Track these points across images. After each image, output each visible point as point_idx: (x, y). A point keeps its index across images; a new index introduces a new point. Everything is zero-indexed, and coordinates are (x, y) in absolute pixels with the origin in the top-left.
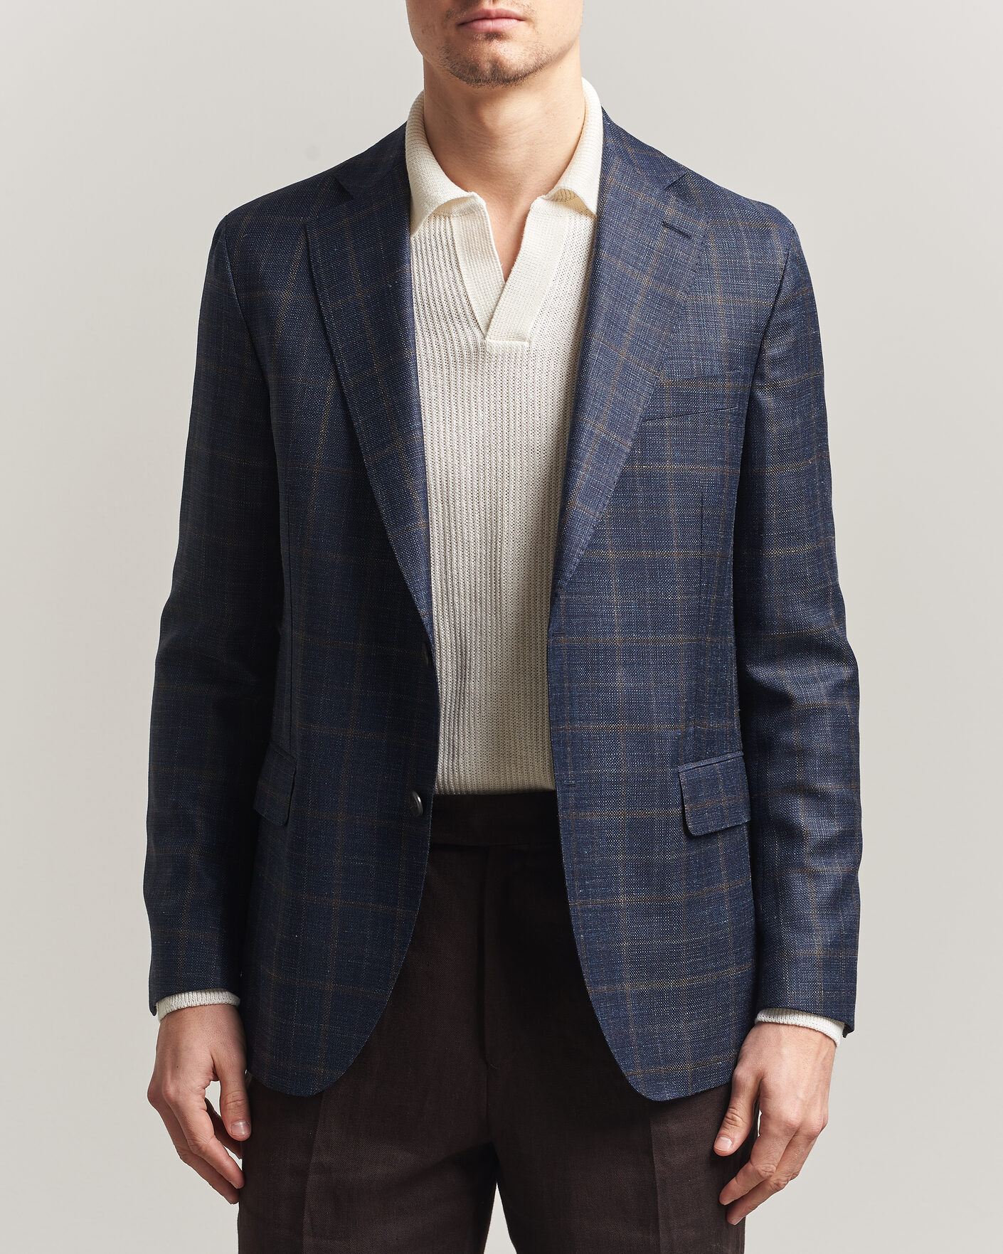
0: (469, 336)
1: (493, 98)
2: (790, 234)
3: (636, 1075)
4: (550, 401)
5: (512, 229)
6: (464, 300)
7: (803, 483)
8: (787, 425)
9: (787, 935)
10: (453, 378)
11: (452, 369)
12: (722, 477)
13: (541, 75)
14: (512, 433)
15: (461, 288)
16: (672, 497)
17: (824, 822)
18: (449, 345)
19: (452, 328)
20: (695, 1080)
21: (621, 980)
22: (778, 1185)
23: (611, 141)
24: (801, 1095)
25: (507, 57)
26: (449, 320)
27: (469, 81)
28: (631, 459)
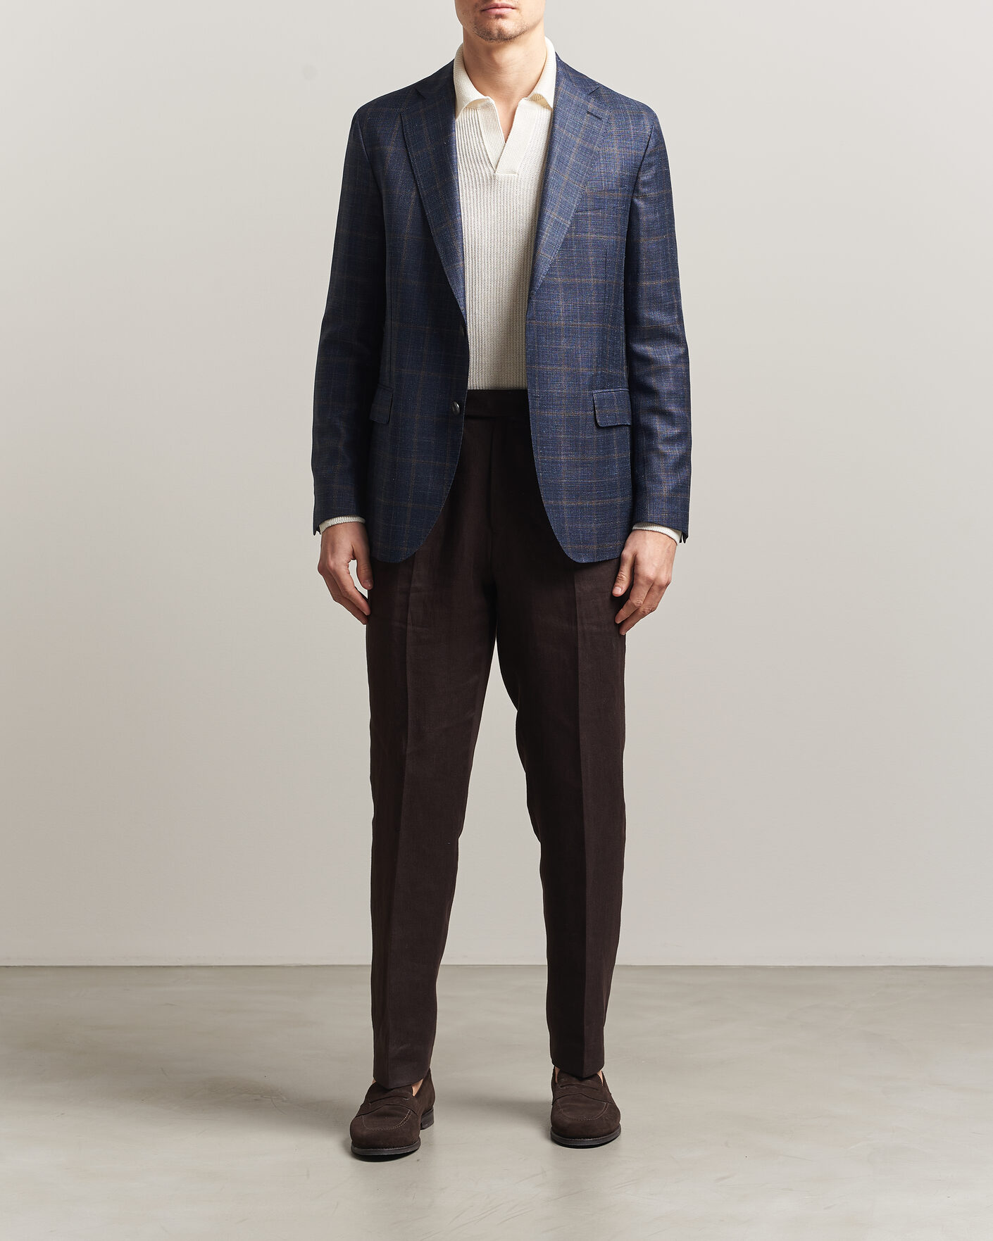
0: (487, 171)
1: (498, 48)
2: (654, 118)
3: (568, 548)
4: (528, 205)
5: (509, 116)
6: (484, 153)
7: (660, 248)
8: (651, 217)
9: (649, 485)
10: (478, 193)
11: (478, 189)
12: (617, 242)
13: (523, 37)
14: (509, 222)
15: (482, 146)
16: (591, 252)
17: (670, 428)
18: (477, 176)
19: (478, 166)
20: (598, 554)
21: (561, 499)
22: (644, 612)
23: (560, 69)
24: (656, 565)
25: (506, 27)
26: (476, 163)
27: (486, 39)
28: (570, 231)
